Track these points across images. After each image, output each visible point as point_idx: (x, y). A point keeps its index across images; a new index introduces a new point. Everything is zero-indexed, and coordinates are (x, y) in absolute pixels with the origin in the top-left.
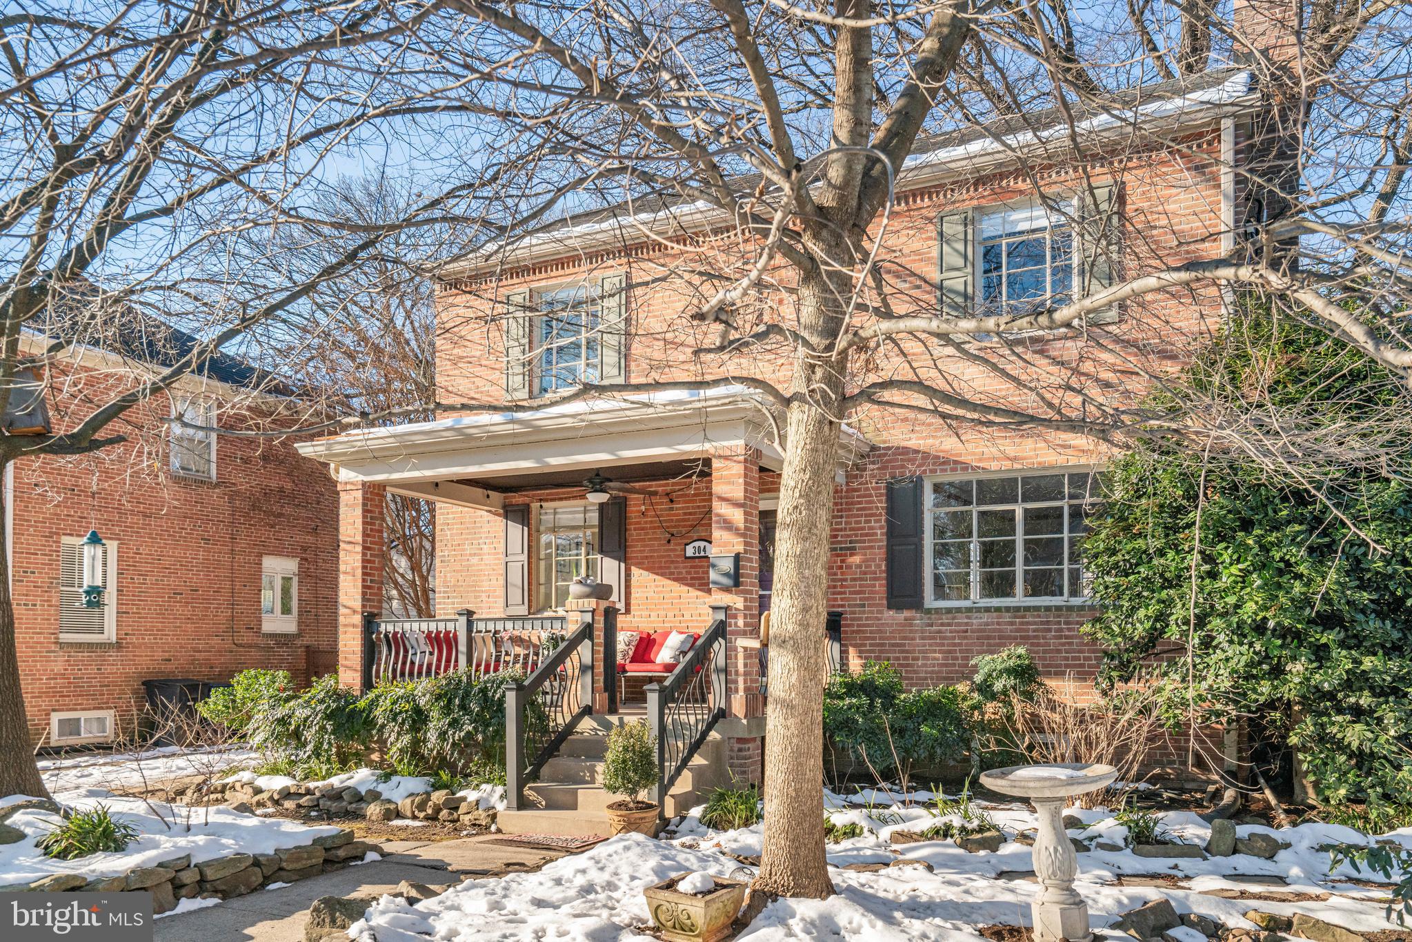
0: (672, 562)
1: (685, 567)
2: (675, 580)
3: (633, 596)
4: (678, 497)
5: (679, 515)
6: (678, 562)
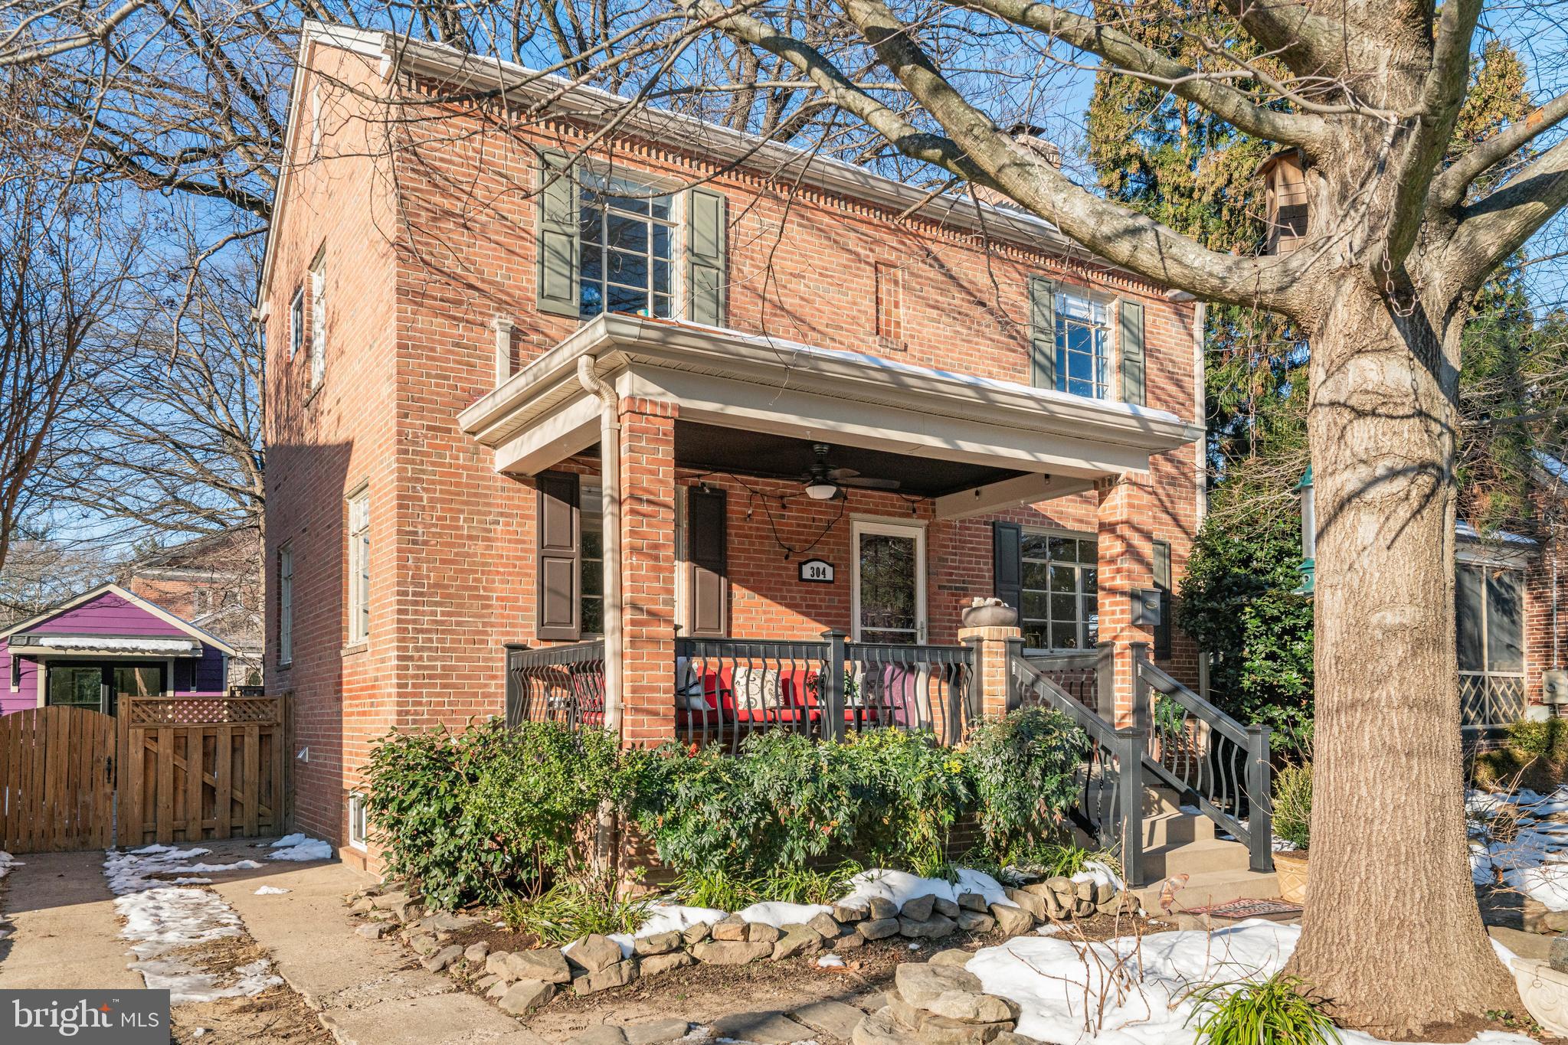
0: (784, 584)
1: (800, 592)
2: (788, 606)
3: (735, 622)
4: (791, 503)
5: (791, 525)
6: (790, 584)
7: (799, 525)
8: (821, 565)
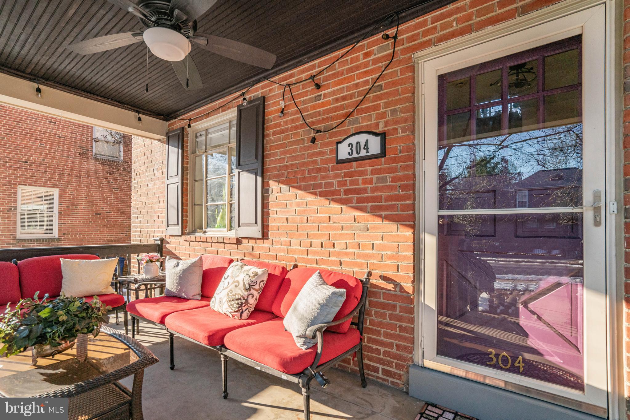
0: (319, 170)
1: (336, 176)
2: (321, 195)
3: (271, 217)
4: (326, 79)
5: (328, 103)
6: (326, 169)
7: (337, 100)
8: (362, 138)
